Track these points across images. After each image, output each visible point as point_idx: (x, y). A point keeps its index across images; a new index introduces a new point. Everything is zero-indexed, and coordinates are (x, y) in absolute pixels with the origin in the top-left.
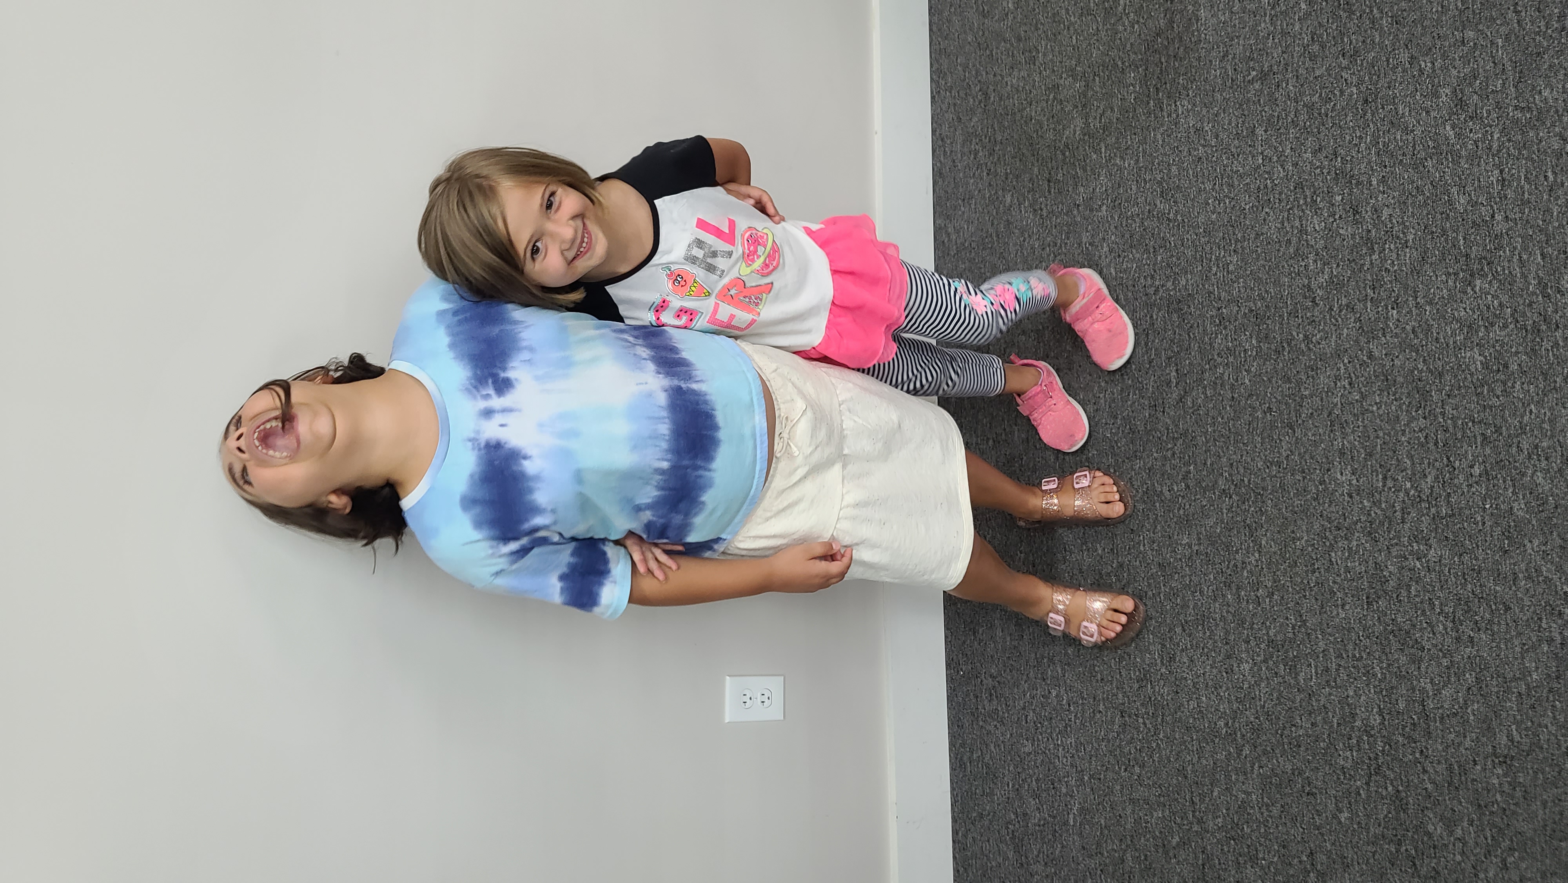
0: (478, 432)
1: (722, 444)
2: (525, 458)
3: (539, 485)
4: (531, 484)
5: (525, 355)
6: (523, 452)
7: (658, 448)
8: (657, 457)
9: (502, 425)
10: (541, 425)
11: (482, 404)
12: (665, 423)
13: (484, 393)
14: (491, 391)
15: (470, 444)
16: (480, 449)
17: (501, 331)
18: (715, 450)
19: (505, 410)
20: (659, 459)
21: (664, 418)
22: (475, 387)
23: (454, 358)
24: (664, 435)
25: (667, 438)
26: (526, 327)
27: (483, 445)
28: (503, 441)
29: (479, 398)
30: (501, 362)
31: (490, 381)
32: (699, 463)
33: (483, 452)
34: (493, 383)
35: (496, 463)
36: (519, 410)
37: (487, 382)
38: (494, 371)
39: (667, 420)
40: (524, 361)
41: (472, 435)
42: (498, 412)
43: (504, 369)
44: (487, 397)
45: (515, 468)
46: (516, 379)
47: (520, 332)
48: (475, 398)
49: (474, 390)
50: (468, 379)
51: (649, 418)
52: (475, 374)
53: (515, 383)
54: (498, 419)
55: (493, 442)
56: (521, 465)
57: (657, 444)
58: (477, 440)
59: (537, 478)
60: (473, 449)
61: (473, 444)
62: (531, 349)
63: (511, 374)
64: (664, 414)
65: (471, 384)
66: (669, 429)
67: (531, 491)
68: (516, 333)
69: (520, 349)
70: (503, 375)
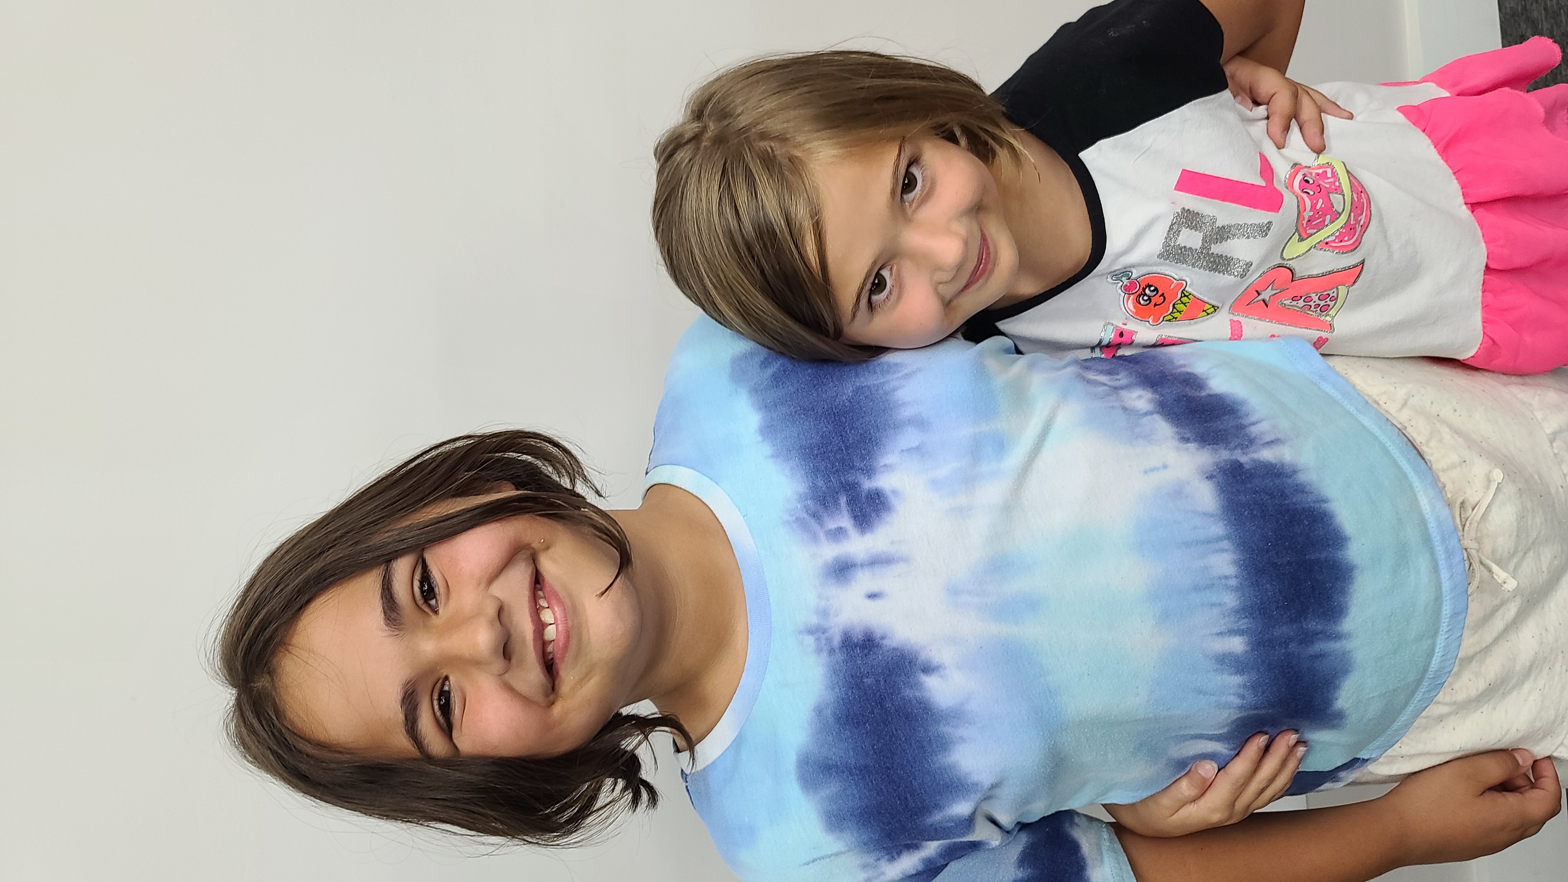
0: (824, 613)
1: (1357, 573)
2: (928, 669)
3: (963, 731)
4: (945, 729)
5: (909, 438)
6: (923, 656)
7: (1216, 611)
8: (1217, 630)
9: (872, 596)
10: (954, 591)
11: (830, 551)
12: (1223, 550)
13: (832, 525)
14: (845, 521)
15: (810, 640)
16: (832, 651)
17: (858, 390)
18: (1344, 592)
19: (878, 561)
20: (1220, 634)
21: (1219, 539)
22: (815, 516)
23: (773, 456)
24: (1226, 577)
25: (1233, 582)
26: (907, 376)
27: (837, 640)
28: (878, 634)
29: (822, 535)
30: (863, 458)
31: (843, 500)
32: (1313, 625)
33: (839, 656)
34: (849, 503)
35: (868, 681)
36: (905, 559)
37: (836, 503)
38: (851, 478)
39: (1226, 544)
40: (908, 450)
41: (814, 620)
42: (862, 566)
43: (870, 472)
44: (838, 534)
45: (908, 693)
46: (894, 492)
47: (895, 389)
48: (815, 538)
49: (812, 523)
50: (802, 498)
51: (1187, 544)
52: (814, 488)
53: (893, 501)
54: (864, 581)
55: (858, 636)
56: (918, 685)
57: (1215, 599)
58: (824, 631)
59: (956, 715)
60: (819, 650)
61: (818, 639)
62: (920, 423)
63: (884, 482)
64: (1218, 529)
65: (807, 509)
66: (1235, 562)
67: (944, 745)
68: (886, 393)
69: (897, 426)
70: (867, 485)
